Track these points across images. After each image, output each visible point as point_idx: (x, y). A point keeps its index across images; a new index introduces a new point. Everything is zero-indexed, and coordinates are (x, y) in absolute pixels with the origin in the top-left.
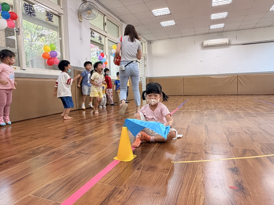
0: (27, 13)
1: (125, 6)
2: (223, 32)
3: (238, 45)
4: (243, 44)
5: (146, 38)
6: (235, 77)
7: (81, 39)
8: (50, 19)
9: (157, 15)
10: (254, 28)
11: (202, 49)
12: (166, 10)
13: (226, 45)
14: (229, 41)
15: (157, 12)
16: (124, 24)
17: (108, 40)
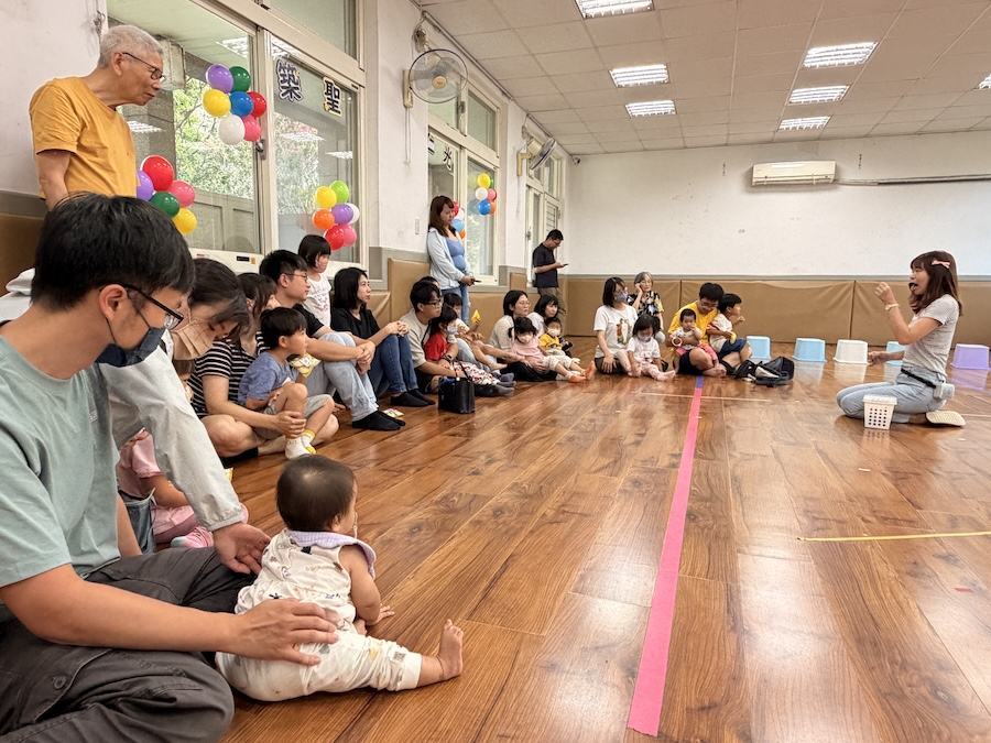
0: (284, 91)
1: (533, 55)
2: (818, 139)
3: (864, 184)
4: (880, 184)
5: (565, 146)
6: (844, 289)
7: (407, 163)
8: (333, 105)
9: (623, 84)
10: (919, 133)
11: (747, 191)
12: (656, 72)
13: (826, 183)
14: (837, 169)
15: (626, 75)
16: (511, 105)
17: (469, 159)
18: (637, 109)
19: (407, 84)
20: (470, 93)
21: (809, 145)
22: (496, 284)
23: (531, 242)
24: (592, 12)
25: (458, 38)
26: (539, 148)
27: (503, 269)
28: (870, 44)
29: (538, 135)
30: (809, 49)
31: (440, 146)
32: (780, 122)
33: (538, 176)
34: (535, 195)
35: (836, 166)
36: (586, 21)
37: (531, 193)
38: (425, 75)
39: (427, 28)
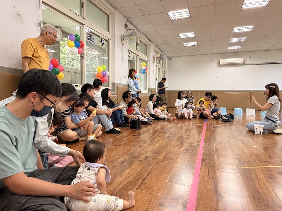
0: (89, 41)
1: (157, 30)
2: (238, 52)
3: (253, 64)
4: (257, 64)
5: (167, 55)
6: (248, 93)
7: (122, 60)
8: (102, 44)
9: (182, 38)
10: (267, 50)
11: (218, 67)
12: (192, 34)
13: (241, 64)
14: (244, 60)
15: (183, 35)
16: (151, 44)
17: (140, 58)
18: (186, 44)
19: (123, 38)
20: (140, 41)
21: (235, 54)
22: (147, 93)
23: (157, 81)
24: (173, 19)
25: (137, 26)
26: (159, 55)
27: (149, 89)
28: (252, 26)
29: (159, 52)
30: (235, 28)
31: (132, 55)
32: (227, 48)
33: (159, 63)
34: (158, 68)
35: (244, 59)
36: (172, 21)
37: (157, 67)
38: (128, 36)
39: (128, 24)
